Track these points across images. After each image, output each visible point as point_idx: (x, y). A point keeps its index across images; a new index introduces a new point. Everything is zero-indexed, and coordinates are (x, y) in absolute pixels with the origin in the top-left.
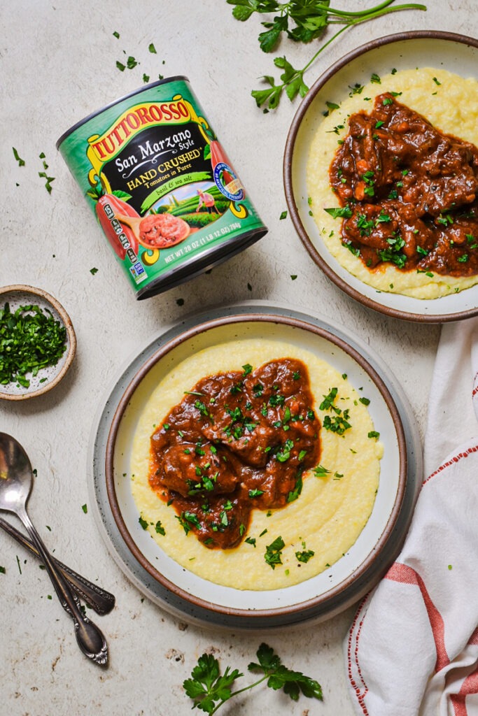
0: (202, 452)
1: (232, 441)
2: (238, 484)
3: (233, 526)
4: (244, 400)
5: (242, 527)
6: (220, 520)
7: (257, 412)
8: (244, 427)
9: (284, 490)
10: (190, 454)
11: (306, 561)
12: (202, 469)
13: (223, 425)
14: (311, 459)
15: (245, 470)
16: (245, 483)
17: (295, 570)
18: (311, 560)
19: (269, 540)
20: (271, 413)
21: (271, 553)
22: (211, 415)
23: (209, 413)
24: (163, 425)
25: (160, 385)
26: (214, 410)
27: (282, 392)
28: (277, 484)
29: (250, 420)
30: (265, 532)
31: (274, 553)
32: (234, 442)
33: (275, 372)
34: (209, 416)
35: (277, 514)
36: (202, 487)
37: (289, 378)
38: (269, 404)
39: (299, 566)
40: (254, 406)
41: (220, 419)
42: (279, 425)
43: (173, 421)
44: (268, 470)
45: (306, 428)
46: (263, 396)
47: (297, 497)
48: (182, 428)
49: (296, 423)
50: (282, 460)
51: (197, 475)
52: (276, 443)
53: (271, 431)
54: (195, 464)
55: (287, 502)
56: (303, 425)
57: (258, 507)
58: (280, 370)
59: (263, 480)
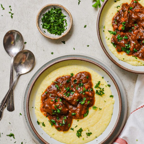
0: (57, 101)
1: (66, 98)
2: (68, 111)
3: (66, 124)
4: (71, 84)
5: (69, 124)
6: (62, 122)
7: (75, 89)
8: (70, 93)
9: (83, 113)
10: (53, 101)
11: (89, 136)
12: (57, 106)
13: (64, 92)
14: (92, 103)
15: (70, 107)
16: (71, 111)
17: (86, 139)
18: (91, 135)
19: (78, 129)
20: (79, 89)
21: (78, 133)
22: (60, 89)
23: (60, 88)
24: (45, 92)
25: (45, 79)
26: (61, 88)
27: (83, 82)
28: (81, 111)
29: (72, 91)
30: (77, 126)
31: (79, 133)
32: (67, 98)
33: (81, 76)
34: (59, 89)
35: (80, 121)
36: (57, 112)
37: (85, 78)
38: (78, 86)
39: (87, 137)
40: (74, 86)
41: (63, 90)
42: (81, 92)
43: (48, 91)
44: (78, 107)
45: (90, 94)
46: (77, 83)
47: (87, 116)
48: (51, 93)
49: (87, 92)
50: (82, 104)
51: (55, 108)
52: (80, 98)
53: (79, 95)
54: (54, 104)
55: (84, 117)
56: (89, 93)
57: (74, 118)
58: (82, 75)
59: (76, 110)
